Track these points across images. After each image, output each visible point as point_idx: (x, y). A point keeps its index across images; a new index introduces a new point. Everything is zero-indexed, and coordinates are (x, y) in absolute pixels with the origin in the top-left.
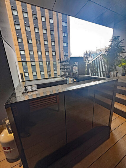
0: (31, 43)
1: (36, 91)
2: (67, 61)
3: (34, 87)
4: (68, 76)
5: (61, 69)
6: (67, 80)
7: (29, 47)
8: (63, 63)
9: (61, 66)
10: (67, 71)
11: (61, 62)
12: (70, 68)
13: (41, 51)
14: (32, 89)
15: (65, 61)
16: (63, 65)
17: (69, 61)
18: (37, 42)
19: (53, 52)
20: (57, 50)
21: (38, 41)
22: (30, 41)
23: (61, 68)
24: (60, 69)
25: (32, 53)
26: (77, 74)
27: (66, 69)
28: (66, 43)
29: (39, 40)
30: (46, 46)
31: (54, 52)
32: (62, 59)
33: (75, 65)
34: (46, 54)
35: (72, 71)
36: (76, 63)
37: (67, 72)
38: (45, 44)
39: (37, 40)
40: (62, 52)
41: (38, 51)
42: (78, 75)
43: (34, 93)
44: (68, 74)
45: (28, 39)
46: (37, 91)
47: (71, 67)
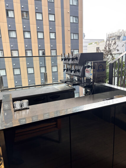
0: (13, 16)
1: (27, 109)
2: (76, 58)
3: (24, 103)
4: (77, 83)
5: (66, 71)
6: (74, 89)
7: (8, 24)
8: (69, 61)
9: (65, 65)
10: (75, 74)
11: (65, 59)
12: (81, 70)
13: (29, 32)
14: (21, 106)
15: (73, 59)
16: (69, 64)
17: (79, 58)
18: (23, 15)
19: (51, 34)
20: (58, 29)
21: (25, 13)
22: (11, 14)
23: (66, 68)
24: (64, 70)
25: (13, 35)
26: (92, 81)
27: (73, 72)
28: (75, 17)
29: (27, 12)
30: (39, 23)
31: (54, 34)
32: (67, 55)
33: (89, 67)
34: (39, 37)
35: (83, 75)
36: (90, 62)
37: (76, 76)
38: (38, 18)
39: (22, 12)
40: (67, 34)
41: (24, 31)
42: (94, 81)
43: (24, 112)
44: (76, 78)
45: (7, 11)
46: (29, 109)
47: (81, 68)
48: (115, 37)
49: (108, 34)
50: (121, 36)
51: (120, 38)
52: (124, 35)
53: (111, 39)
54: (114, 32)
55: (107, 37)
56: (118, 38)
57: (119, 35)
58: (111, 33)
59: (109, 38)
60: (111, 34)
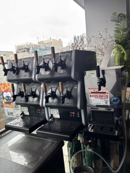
48: (24, 49)
49: (17, 46)
50: (30, 49)
51: (29, 50)
52: (33, 48)
53: (21, 51)
54: (22, 45)
55: (17, 49)
56: (28, 50)
57: (28, 47)
58: (19, 45)
59: (18, 50)
60: (20, 47)
